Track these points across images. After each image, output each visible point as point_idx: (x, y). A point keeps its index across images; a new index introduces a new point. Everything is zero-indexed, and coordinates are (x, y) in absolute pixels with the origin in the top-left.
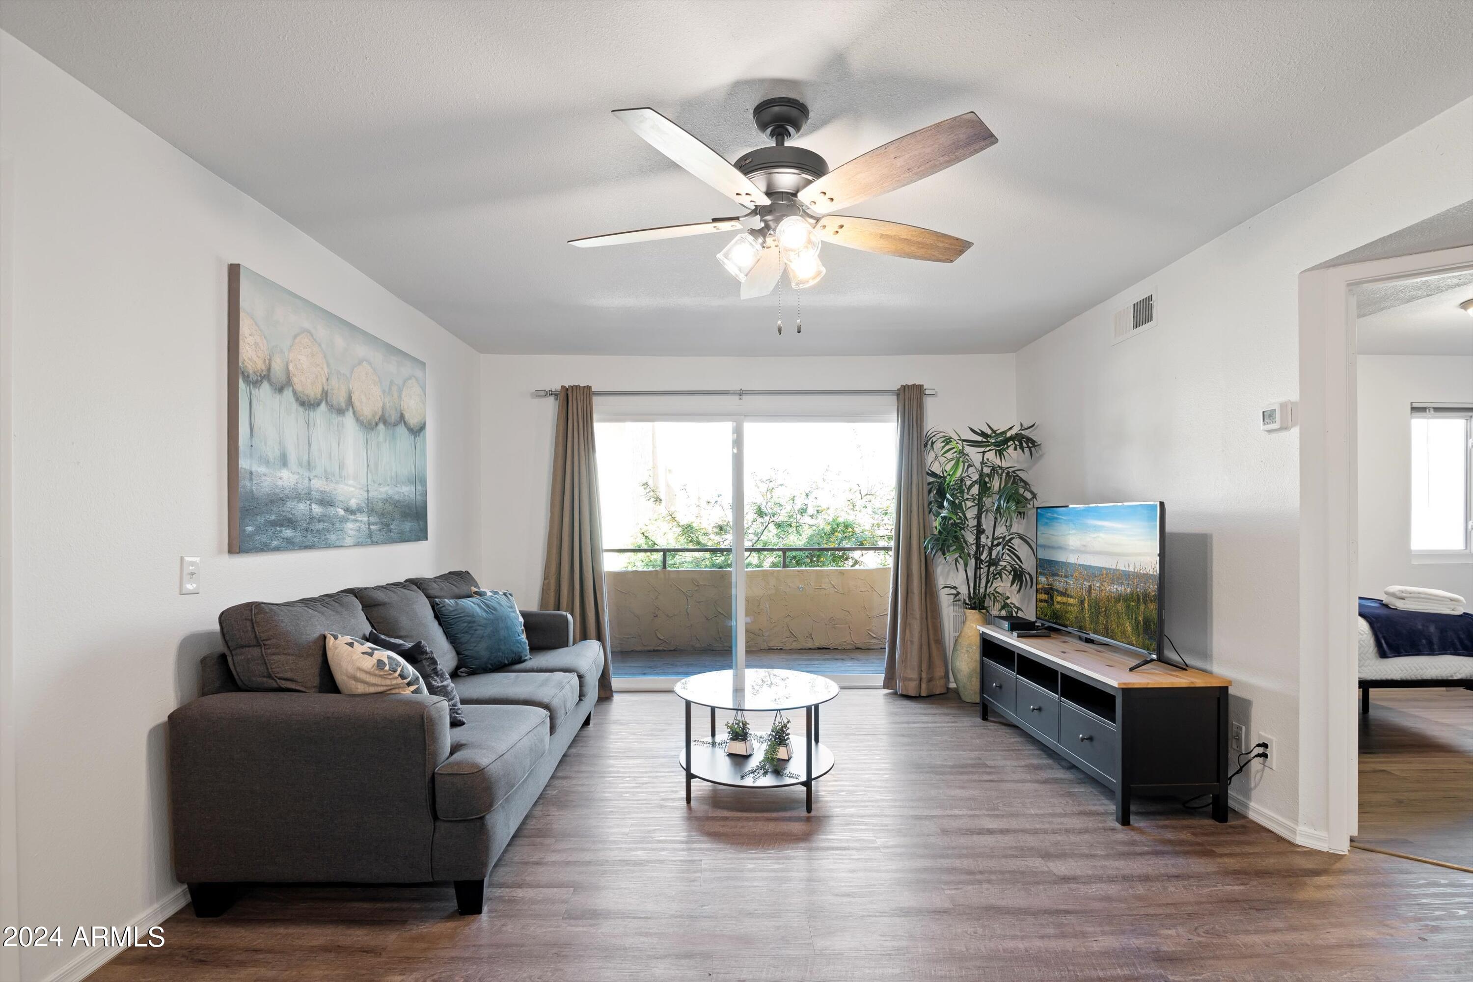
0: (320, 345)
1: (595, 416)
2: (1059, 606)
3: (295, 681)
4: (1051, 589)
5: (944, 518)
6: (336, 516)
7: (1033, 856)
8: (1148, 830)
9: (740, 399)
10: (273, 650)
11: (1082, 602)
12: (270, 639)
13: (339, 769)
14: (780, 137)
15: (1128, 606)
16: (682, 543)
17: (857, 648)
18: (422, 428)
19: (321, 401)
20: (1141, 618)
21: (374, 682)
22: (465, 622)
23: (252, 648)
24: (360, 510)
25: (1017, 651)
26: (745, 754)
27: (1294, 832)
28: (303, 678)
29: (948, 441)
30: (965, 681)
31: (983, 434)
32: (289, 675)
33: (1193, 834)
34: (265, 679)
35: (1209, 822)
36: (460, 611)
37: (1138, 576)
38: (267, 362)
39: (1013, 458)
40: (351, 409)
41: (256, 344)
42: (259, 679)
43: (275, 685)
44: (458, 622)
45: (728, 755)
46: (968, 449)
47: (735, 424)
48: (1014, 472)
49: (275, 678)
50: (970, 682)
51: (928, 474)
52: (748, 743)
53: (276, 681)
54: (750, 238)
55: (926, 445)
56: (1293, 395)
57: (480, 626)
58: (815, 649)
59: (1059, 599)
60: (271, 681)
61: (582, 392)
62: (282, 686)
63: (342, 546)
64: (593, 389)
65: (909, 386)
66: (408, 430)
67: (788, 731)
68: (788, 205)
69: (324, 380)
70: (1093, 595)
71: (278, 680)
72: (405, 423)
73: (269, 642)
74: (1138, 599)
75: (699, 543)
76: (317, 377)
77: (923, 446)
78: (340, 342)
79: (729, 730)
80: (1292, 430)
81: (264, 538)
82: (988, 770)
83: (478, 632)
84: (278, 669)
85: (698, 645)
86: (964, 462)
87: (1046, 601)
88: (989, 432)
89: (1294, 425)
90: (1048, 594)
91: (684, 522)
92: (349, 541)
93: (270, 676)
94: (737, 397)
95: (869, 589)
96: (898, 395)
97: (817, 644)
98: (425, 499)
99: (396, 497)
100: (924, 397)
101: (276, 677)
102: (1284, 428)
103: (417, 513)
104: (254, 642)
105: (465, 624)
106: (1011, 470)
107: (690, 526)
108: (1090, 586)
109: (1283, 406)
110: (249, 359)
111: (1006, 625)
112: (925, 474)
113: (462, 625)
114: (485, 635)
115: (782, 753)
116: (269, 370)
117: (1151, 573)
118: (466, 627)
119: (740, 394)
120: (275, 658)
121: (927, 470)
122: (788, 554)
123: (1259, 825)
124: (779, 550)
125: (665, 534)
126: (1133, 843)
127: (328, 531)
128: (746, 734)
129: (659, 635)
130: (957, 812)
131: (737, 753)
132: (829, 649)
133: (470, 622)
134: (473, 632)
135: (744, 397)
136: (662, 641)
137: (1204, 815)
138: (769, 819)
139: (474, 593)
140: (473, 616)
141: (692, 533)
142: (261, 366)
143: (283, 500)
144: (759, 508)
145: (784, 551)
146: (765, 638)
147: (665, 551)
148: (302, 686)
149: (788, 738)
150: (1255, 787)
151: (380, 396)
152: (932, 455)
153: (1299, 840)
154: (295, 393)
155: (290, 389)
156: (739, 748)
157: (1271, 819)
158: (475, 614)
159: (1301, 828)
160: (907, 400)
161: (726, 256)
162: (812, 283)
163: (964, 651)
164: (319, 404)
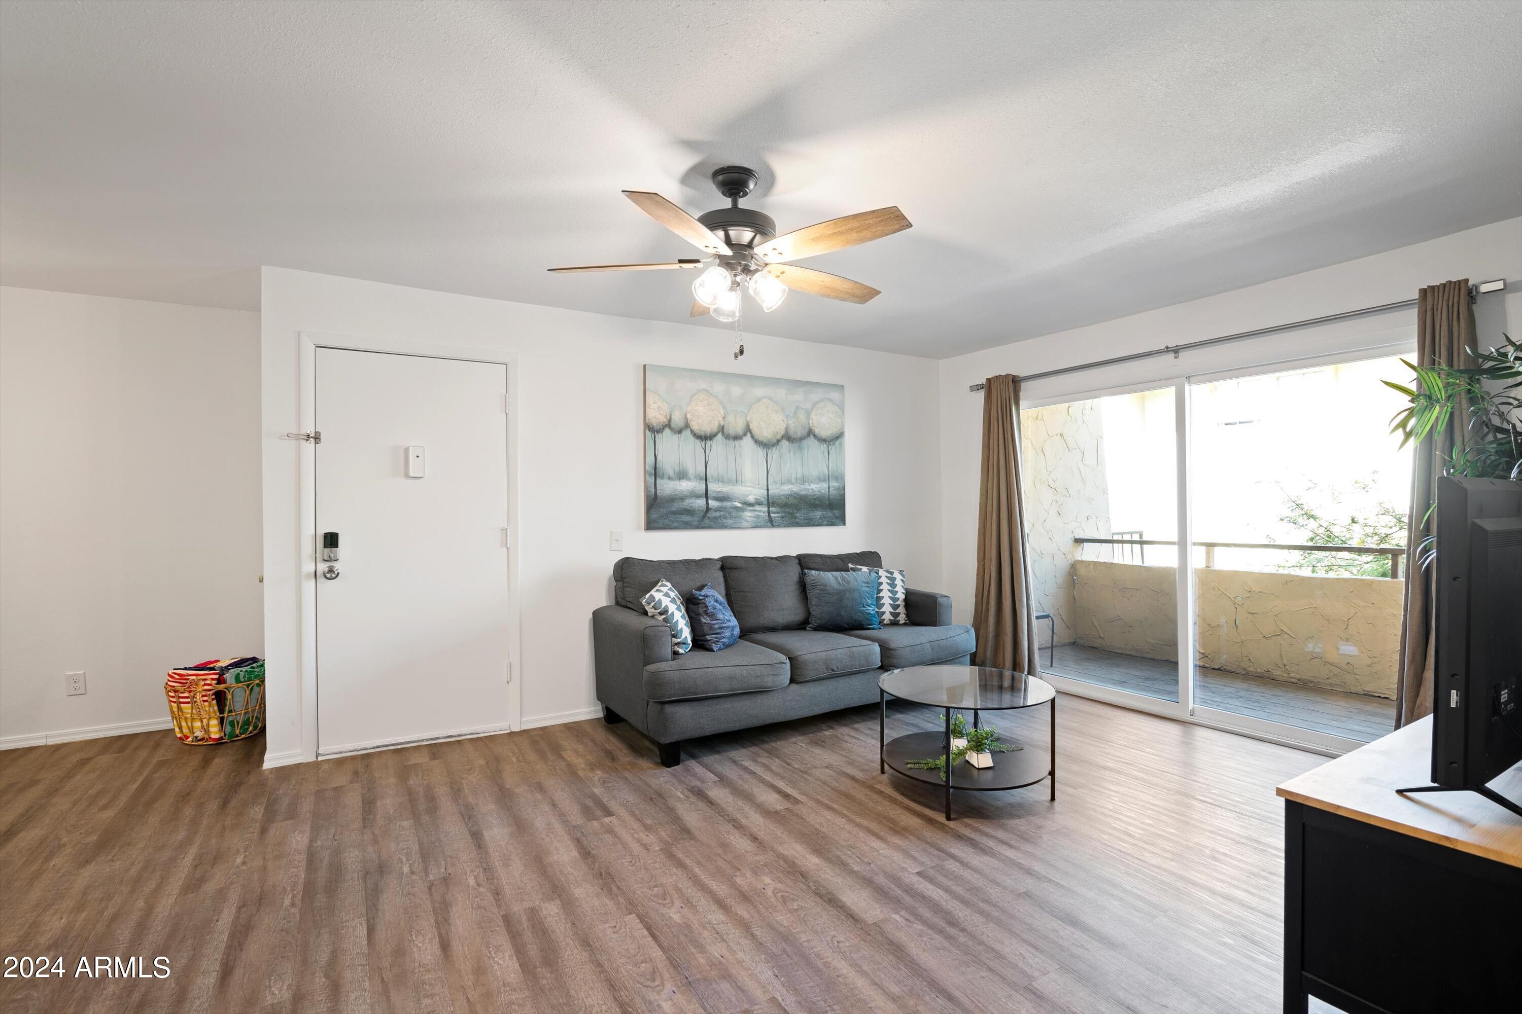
0: (716, 397)
6: (736, 508)
9: (1176, 358)
10: (627, 585)
12: (626, 578)
18: (839, 436)
19: (718, 433)
23: (619, 582)
24: (759, 503)
32: (631, 599)
34: (621, 600)
38: (668, 416)
40: (749, 434)
41: (659, 408)
61: (1008, 379)
63: (739, 528)
64: (1021, 376)
66: (818, 441)
69: (721, 419)
72: (815, 436)
73: (625, 580)
76: (713, 418)
78: (736, 390)
81: (666, 521)
83: (825, 599)
84: (627, 595)
85: (1251, 669)
92: (745, 524)
94: (1172, 355)
98: (842, 492)
99: (803, 493)
101: (625, 599)
103: (830, 504)
104: (619, 579)
110: (653, 417)
114: (830, 601)
116: (670, 421)
119: (1174, 352)
120: (627, 589)
127: (725, 518)
135: (1182, 354)
139: (850, 568)
142: (663, 419)
143: (682, 499)
151: (783, 421)
154: (692, 431)
155: (689, 430)
164: (715, 435)
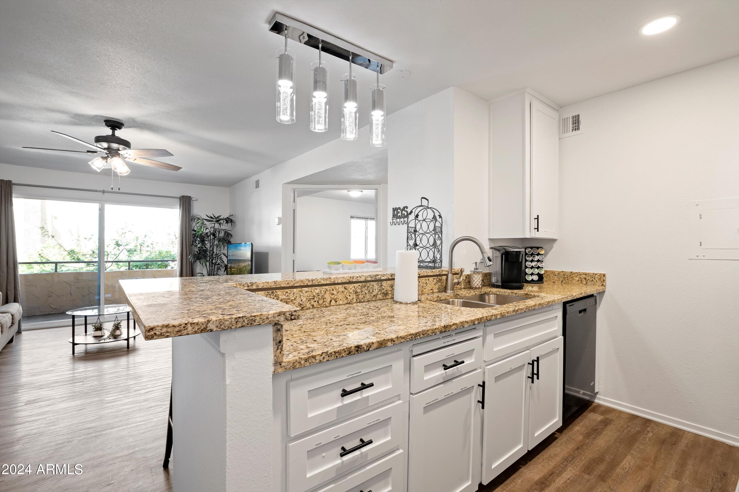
1: (14, 195)
5: (199, 247)
14: (113, 130)
16: (68, 259)
26: (101, 335)
29: (199, 219)
31: (211, 218)
39: (225, 226)
45: (93, 337)
46: (206, 222)
47: (100, 205)
48: (227, 231)
51: (193, 230)
52: (102, 331)
54: (102, 159)
55: (192, 220)
56: (281, 216)
61: (6, 183)
64: (13, 182)
65: (185, 196)
67: (121, 325)
68: (115, 152)
75: (79, 259)
77: (191, 220)
79: (94, 327)
80: (281, 225)
86: (204, 227)
88: (212, 216)
91: (69, 249)
94: (102, 193)
96: (180, 199)
100: (191, 201)
102: (279, 224)
106: (226, 230)
107: (73, 251)
109: (279, 218)
112: (191, 230)
115: (118, 332)
121: (192, 229)
122: (131, 263)
124: (126, 262)
125: (55, 255)
128: (101, 328)
129: (52, 306)
131: (97, 335)
135: (105, 193)
136: (54, 309)
141: (74, 254)
144: (117, 242)
145: (129, 262)
147: (56, 263)
149: (121, 327)
152: (194, 224)
156: (98, 333)
160: (184, 202)
161: (92, 163)
162: (125, 175)
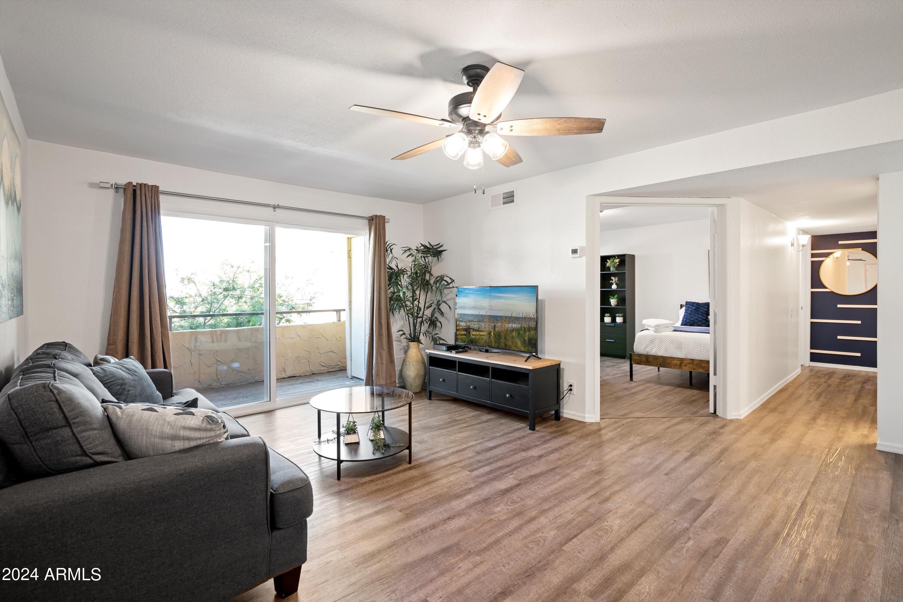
1: (162, 211)
2: (474, 337)
3: (106, 454)
4: (469, 328)
7: (519, 452)
8: (542, 430)
9: (275, 211)
10: (82, 428)
11: (490, 334)
12: (77, 418)
13: (190, 517)
15: (519, 334)
17: (313, 374)
18: (20, 205)
20: (526, 339)
21: (199, 436)
22: (118, 385)
23: (59, 429)
25: (457, 360)
26: (357, 441)
27: (584, 418)
28: (112, 449)
30: (412, 381)
32: (100, 449)
33: (556, 427)
34: (78, 458)
35: (554, 422)
36: (110, 376)
37: (525, 319)
42: (73, 459)
43: (90, 461)
44: (111, 386)
49: (90, 455)
50: (415, 381)
51: (387, 268)
52: (357, 435)
53: (90, 457)
55: (387, 250)
56: (584, 244)
57: (131, 386)
58: (287, 378)
59: (474, 333)
60: (85, 458)
61: (150, 189)
62: (98, 461)
64: (160, 189)
65: (376, 216)
66: (17, 207)
70: (497, 329)
71: (93, 456)
73: (77, 420)
74: (525, 329)
80: (583, 258)
82: (458, 422)
83: (131, 392)
84: (91, 445)
87: (465, 335)
89: (584, 256)
90: (466, 331)
93: (85, 453)
94: (273, 209)
95: (321, 336)
96: (369, 220)
97: (289, 374)
100: (386, 223)
101: (90, 453)
102: (580, 257)
104: (63, 423)
105: (119, 387)
108: (495, 326)
109: (580, 247)
111: (444, 348)
113: (116, 388)
114: (137, 394)
117: (532, 317)
118: (120, 389)
119: (275, 208)
120: (84, 434)
123: (569, 419)
126: (543, 437)
128: (355, 429)
130: (471, 444)
131: (353, 442)
132: (296, 376)
133: (122, 385)
134: (127, 393)
135: (277, 210)
137: (552, 420)
138: (395, 474)
139: (100, 360)
140: (123, 379)
146: (252, 375)
148: (112, 457)
150: (566, 403)
153: (587, 420)
156: (353, 438)
157: (573, 415)
158: (124, 377)
159: (587, 415)
163: (411, 365)
